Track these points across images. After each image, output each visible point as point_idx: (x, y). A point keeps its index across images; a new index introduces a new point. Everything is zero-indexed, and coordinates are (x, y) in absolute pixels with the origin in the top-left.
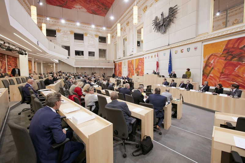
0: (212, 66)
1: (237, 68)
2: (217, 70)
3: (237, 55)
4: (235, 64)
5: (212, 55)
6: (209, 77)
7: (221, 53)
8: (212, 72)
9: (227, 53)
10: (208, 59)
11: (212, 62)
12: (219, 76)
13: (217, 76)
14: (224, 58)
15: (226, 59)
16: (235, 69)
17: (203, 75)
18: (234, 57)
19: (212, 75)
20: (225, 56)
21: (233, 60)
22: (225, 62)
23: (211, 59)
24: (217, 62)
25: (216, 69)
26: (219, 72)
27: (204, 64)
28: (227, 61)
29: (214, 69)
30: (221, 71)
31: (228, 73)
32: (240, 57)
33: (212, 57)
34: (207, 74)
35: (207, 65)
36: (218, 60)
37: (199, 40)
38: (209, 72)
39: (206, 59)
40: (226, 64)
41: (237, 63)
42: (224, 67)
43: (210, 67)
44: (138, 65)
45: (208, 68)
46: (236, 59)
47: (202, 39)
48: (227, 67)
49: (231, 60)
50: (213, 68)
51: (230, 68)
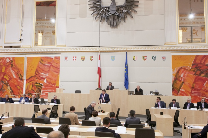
0: (182, 80)
1: (205, 83)
2: (188, 84)
3: (205, 71)
4: (203, 79)
5: (181, 68)
6: (180, 92)
7: (191, 68)
8: (182, 87)
9: (196, 68)
10: (178, 72)
11: (182, 76)
12: (190, 91)
13: (188, 91)
14: (194, 73)
15: (195, 74)
16: (204, 84)
17: (173, 90)
18: (202, 73)
19: (183, 90)
20: (194, 71)
21: (201, 75)
22: (195, 76)
23: (181, 73)
24: (188, 76)
25: (186, 83)
26: (190, 87)
27: (174, 77)
28: (196, 76)
29: (185, 84)
30: (192, 86)
31: (198, 88)
32: (207, 73)
33: (182, 70)
34: (178, 89)
35: (176, 78)
36: (188, 74)
37: (168, 49)
38: (179, 86)
39: (175, 72)
40: (196, 79)
41: (205, 78)
42: (195, 82)
43: (180, 81)
44: (37, 71)
45: (178, 82)
46: (203, 74)
47: (171, 49)
48: (197, 82)
49: (200, 75)
50: (183, 83)
51: (200, 83)
